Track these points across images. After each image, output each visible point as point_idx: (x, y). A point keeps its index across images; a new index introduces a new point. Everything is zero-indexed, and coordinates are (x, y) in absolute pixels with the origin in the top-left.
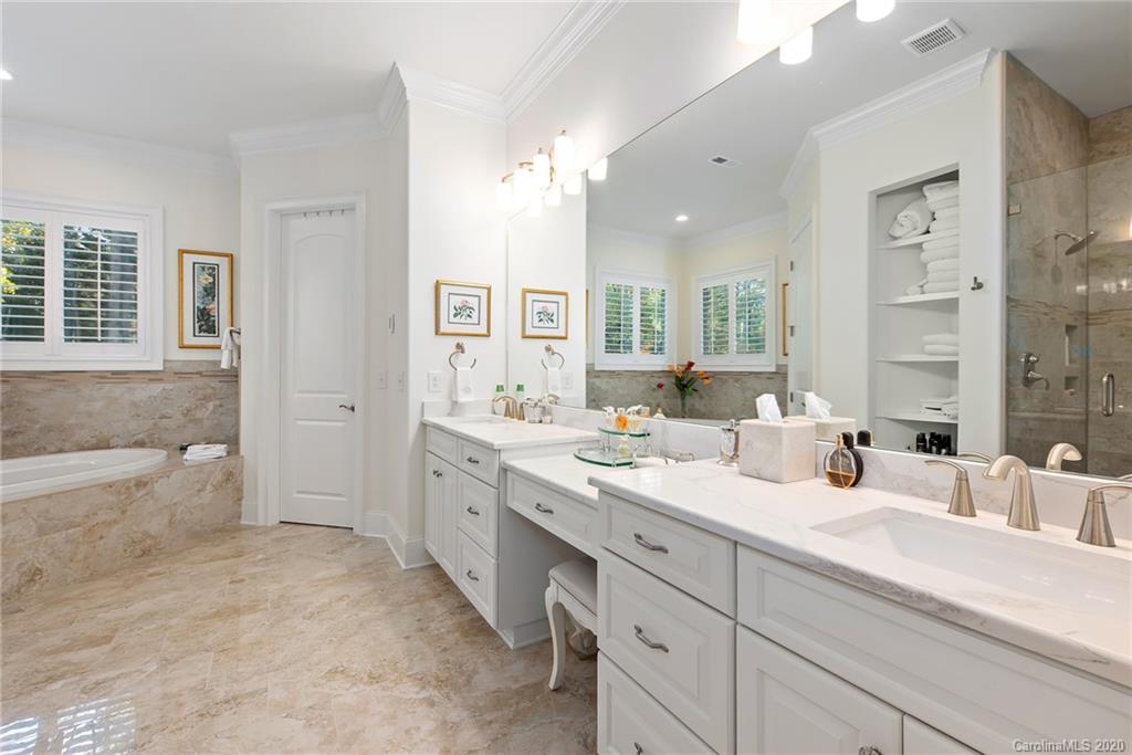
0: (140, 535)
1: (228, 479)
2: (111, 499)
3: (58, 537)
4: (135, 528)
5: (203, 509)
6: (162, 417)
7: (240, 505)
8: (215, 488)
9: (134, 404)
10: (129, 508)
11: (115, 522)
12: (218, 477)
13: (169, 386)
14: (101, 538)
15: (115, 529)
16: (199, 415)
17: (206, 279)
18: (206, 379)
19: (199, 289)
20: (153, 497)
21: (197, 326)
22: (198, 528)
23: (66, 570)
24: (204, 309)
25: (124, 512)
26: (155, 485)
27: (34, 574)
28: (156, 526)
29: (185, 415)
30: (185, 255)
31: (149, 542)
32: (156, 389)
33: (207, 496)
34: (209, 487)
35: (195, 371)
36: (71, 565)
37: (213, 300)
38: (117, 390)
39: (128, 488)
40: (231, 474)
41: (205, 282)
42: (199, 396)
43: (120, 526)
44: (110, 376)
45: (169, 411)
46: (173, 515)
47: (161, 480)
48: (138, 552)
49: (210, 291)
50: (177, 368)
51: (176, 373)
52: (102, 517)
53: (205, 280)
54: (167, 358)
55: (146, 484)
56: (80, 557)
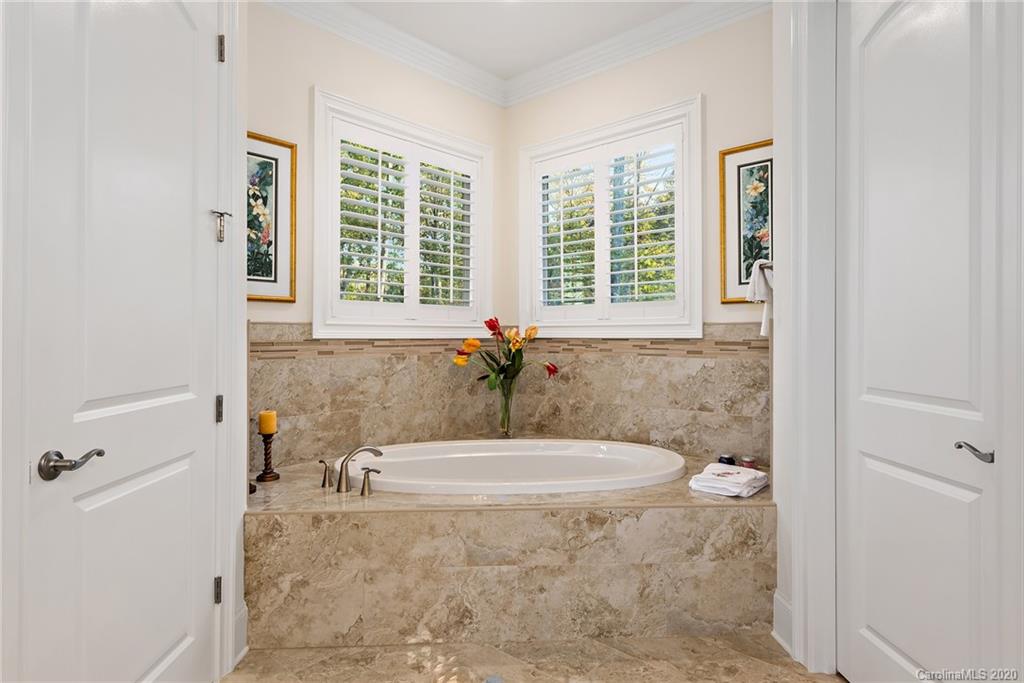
0: (594, 602)
1: (744, 543)
2: (555, 533)
3: (490, 572)
4: (588, 589)
5: (697, 586)
6: (702, 408)
7: (771, 599)
8: (720, 555)
9: (673, 387)
10: (579, 554)
11: (560, 571)
12: (724, 535)
13: (710, 363)
14: (542, 590)
15: (561, 582)
16: (746, 411)
17: (756, 189)
18: (755, 353)
19: (746, 206)
20: (613, 545)
21: (743, 266)
22: (687, 616)
23: (498, 622)
24: (753, 237)
25: (572, 559)
26: (618, 525)
27: (463, 616)
28: (620, 594)
29: (729, 409)
30: (727, 157)
31: (608, 617)
32: (695, 365)
33: (705, 565)
34: (708, 550)
35: (741, 340)
36: (505, 617)
37: (766, 221)
38: (655, 365)
39: (577, 523)
40: (751, 535)
41: (754, 194)
42: (748, 381)
43: (566, 579)
44: (648, 344)
45: (710, 401)
46: (646, 585)
47: (626, 521)
48: (592, 629)
49: (761, 208)
50: (718, 334)
51: (717, 343)
52: (544, 558)
53: (754, 189)
54: (708, 321)
55: (603, 522)
56: (515, 609)
